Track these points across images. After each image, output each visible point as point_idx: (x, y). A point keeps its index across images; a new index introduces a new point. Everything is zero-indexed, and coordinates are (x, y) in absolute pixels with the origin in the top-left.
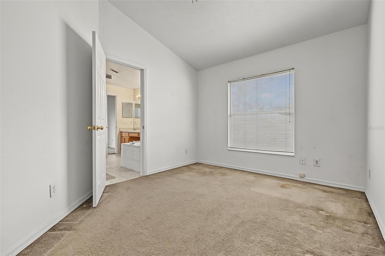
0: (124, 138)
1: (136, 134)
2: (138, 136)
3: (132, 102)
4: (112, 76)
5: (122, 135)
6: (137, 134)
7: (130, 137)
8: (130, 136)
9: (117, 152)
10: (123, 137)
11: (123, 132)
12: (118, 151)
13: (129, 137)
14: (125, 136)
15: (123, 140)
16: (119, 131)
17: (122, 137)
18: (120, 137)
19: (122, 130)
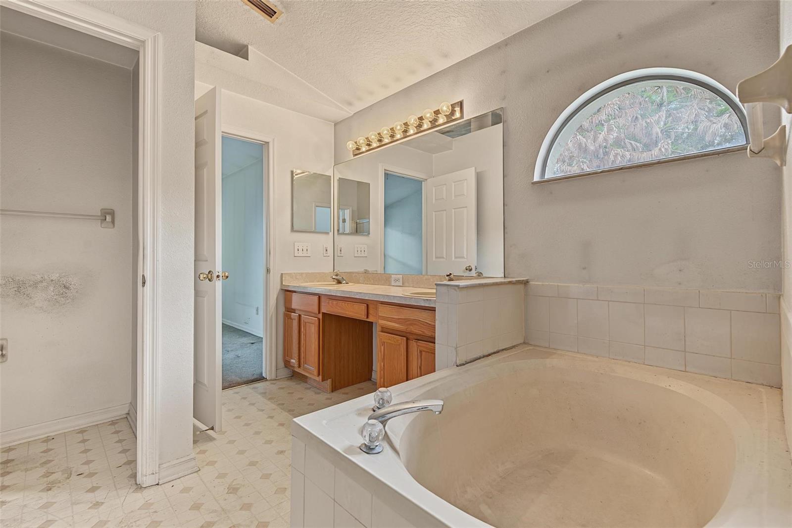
0: (300, 316)
1: (356, 306)
2: (367, 317)
3: (329, 173)
4: (249, 47)
5: (291, 305)
6: (364, 307)
7: (324, 314)
8: (323, 310)
9: (271, 371)
10: (294, 311)
11: (295, 292)
12: (274, 369)
13: (320, 316)
14: (300, 310)
15: (295, 324)
16: (279, 287)
17: (289, 310)
18: (282, 309)
19: (291, 284)
